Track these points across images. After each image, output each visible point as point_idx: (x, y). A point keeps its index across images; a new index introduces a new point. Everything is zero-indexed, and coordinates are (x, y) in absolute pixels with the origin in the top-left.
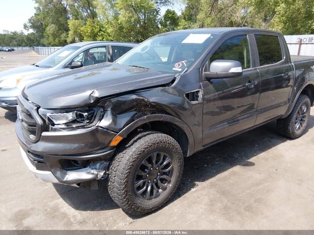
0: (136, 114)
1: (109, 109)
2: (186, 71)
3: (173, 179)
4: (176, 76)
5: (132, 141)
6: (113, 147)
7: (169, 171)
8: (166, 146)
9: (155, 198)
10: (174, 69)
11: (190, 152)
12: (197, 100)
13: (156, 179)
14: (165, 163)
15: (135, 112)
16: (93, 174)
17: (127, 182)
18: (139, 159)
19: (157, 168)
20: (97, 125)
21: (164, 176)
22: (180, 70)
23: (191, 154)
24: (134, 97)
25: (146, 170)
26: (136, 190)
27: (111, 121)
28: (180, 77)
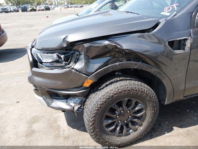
0: (110, 60)
1: (83, 53)
2: (175, 15)
3: (145, 124)
4: (160, 21)
5: (104, 85)
6: (86, 88)
7: (142, 116)
8: (138, 93)
9: (124, 136)
10: (162, 13)
11: (168, 100)
12: (184, 50)
13: (126, 120)
14: (136, 109)
15: (109, 58)
16: (71, 106)
17: (95, 120)
18: (106, 103)
19: (128, 112)
20: (72, 67)
21: (136, 120)
22: (168, 14)
23: (169, 103)
24: (106, 42)
25: (116, 112)
26: (105, 127)
27: (84, 64)
28: (164, 22)
